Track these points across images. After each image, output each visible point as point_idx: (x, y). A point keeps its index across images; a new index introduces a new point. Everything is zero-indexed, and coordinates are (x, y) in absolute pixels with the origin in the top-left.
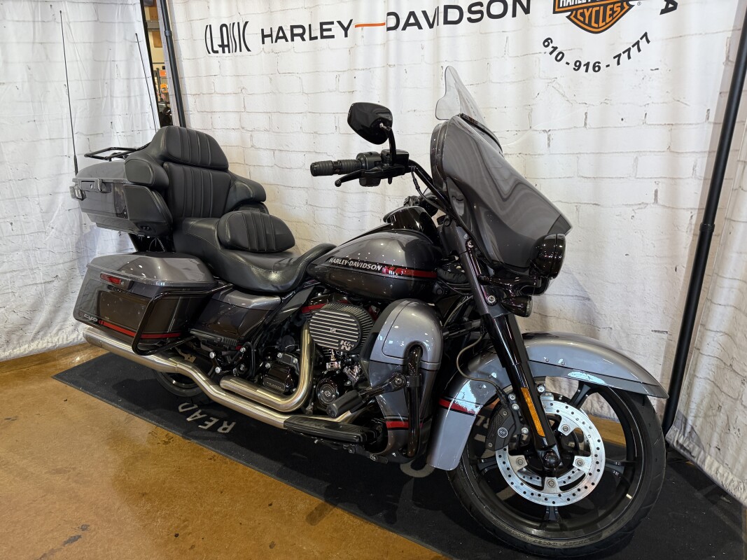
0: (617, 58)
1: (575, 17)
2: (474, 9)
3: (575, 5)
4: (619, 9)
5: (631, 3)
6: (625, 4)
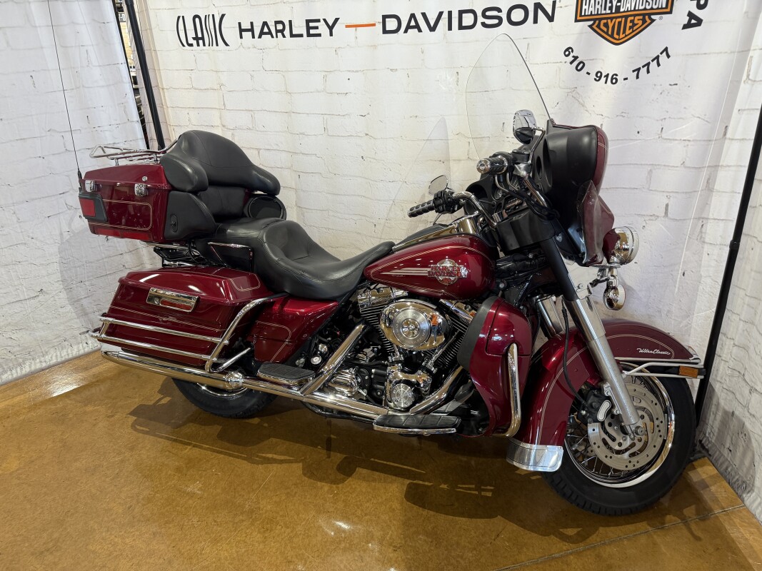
0: (636, 72)
1: (598, 26)
2: (488, 13)
3: (598, 14)
4: (640, 22)
5: (653, 17)
6: (647, 17)
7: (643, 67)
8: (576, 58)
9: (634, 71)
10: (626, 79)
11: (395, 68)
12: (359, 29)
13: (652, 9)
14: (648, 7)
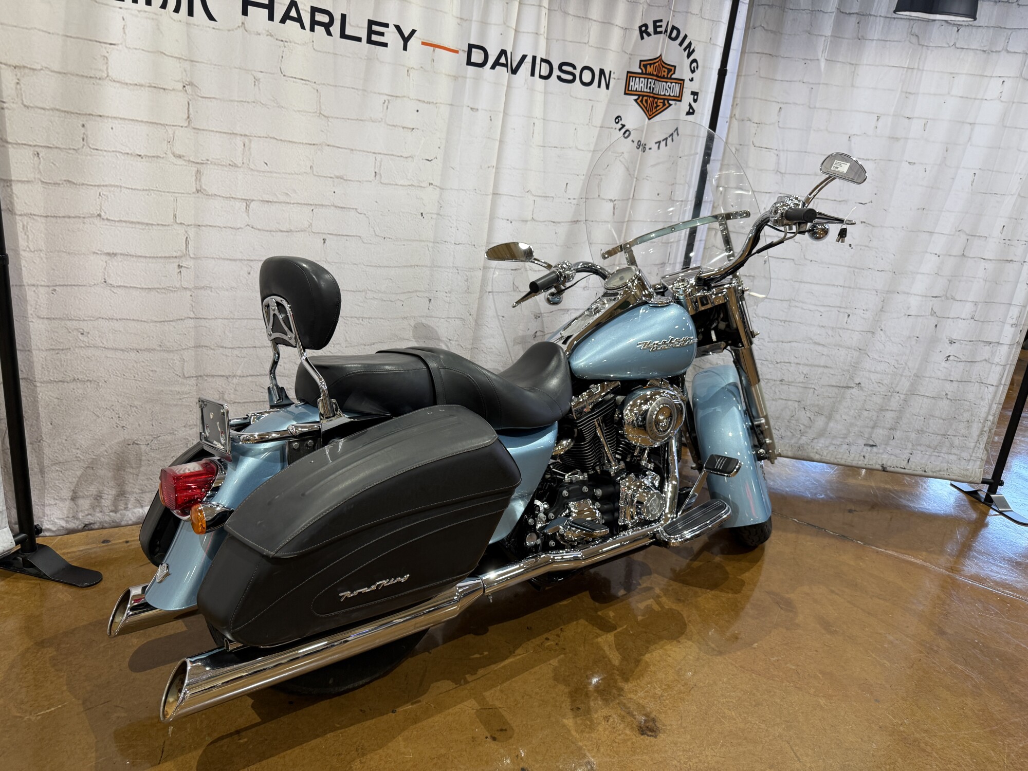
0: (658, 144)
1: (642, 101)
2: (564, 68)
3: (641, 91)
4: (661, 105)
5: (671, 102)
6: (666, 101)
7: (663, 140)
8: (623, 126)
9: (656, 143)
10: (650, 149)
11: (476, 108)
12: (437, 50)
13: (670, 95)
14: (667, 94)
